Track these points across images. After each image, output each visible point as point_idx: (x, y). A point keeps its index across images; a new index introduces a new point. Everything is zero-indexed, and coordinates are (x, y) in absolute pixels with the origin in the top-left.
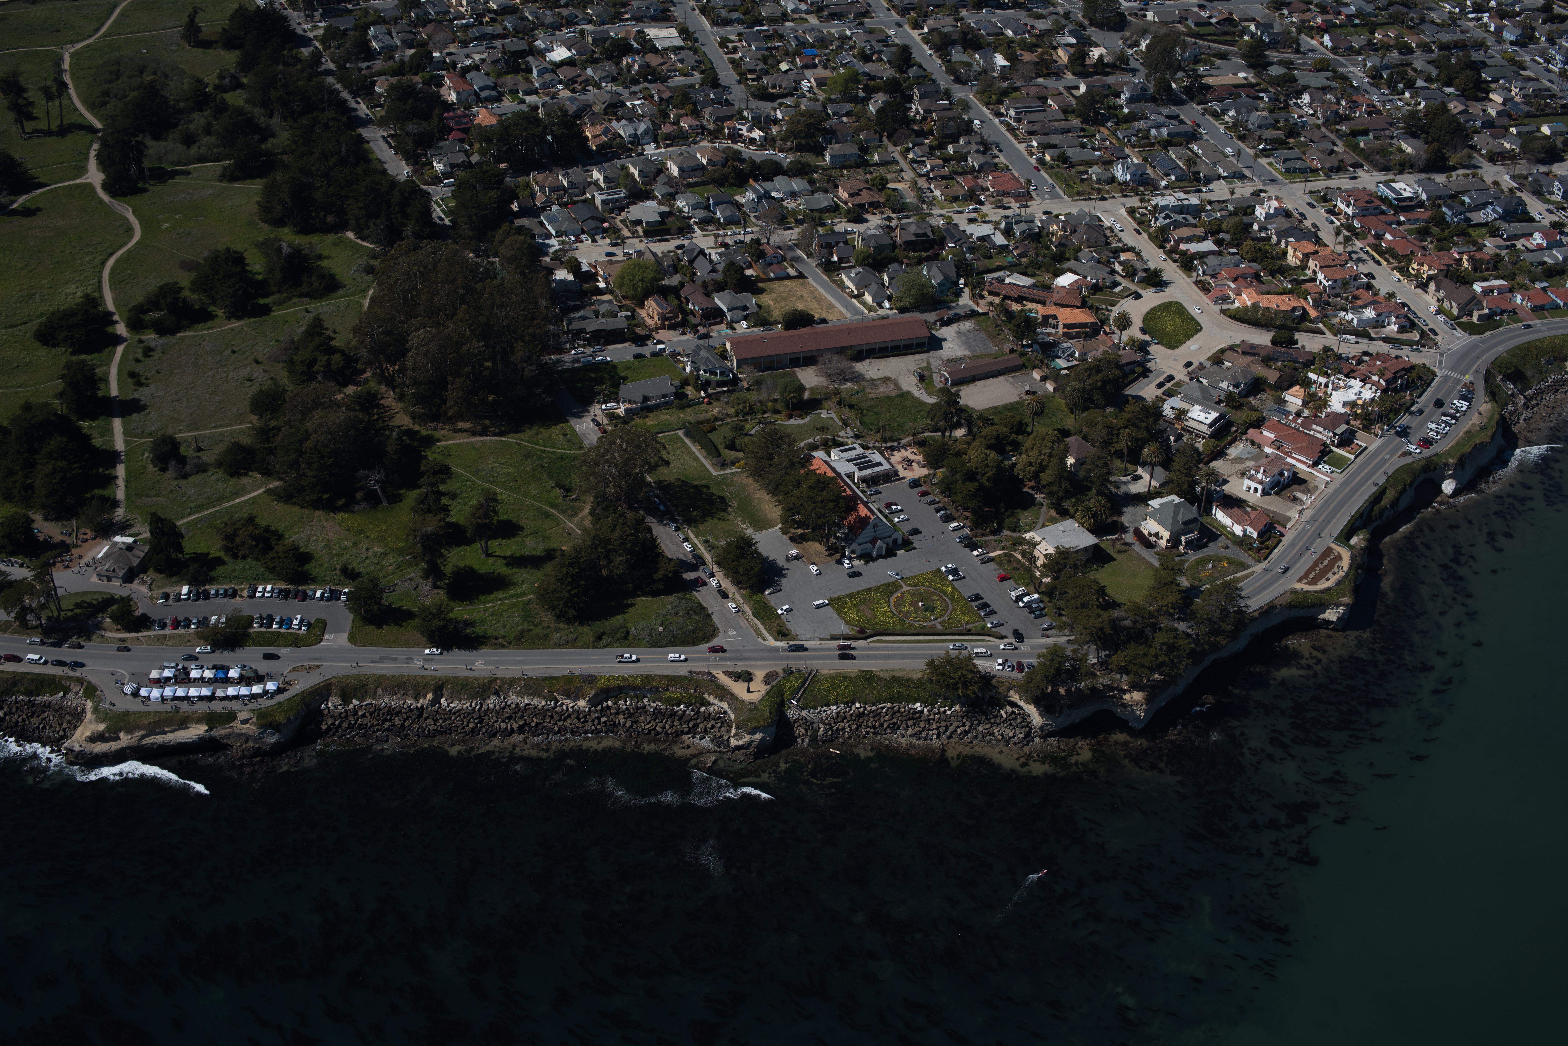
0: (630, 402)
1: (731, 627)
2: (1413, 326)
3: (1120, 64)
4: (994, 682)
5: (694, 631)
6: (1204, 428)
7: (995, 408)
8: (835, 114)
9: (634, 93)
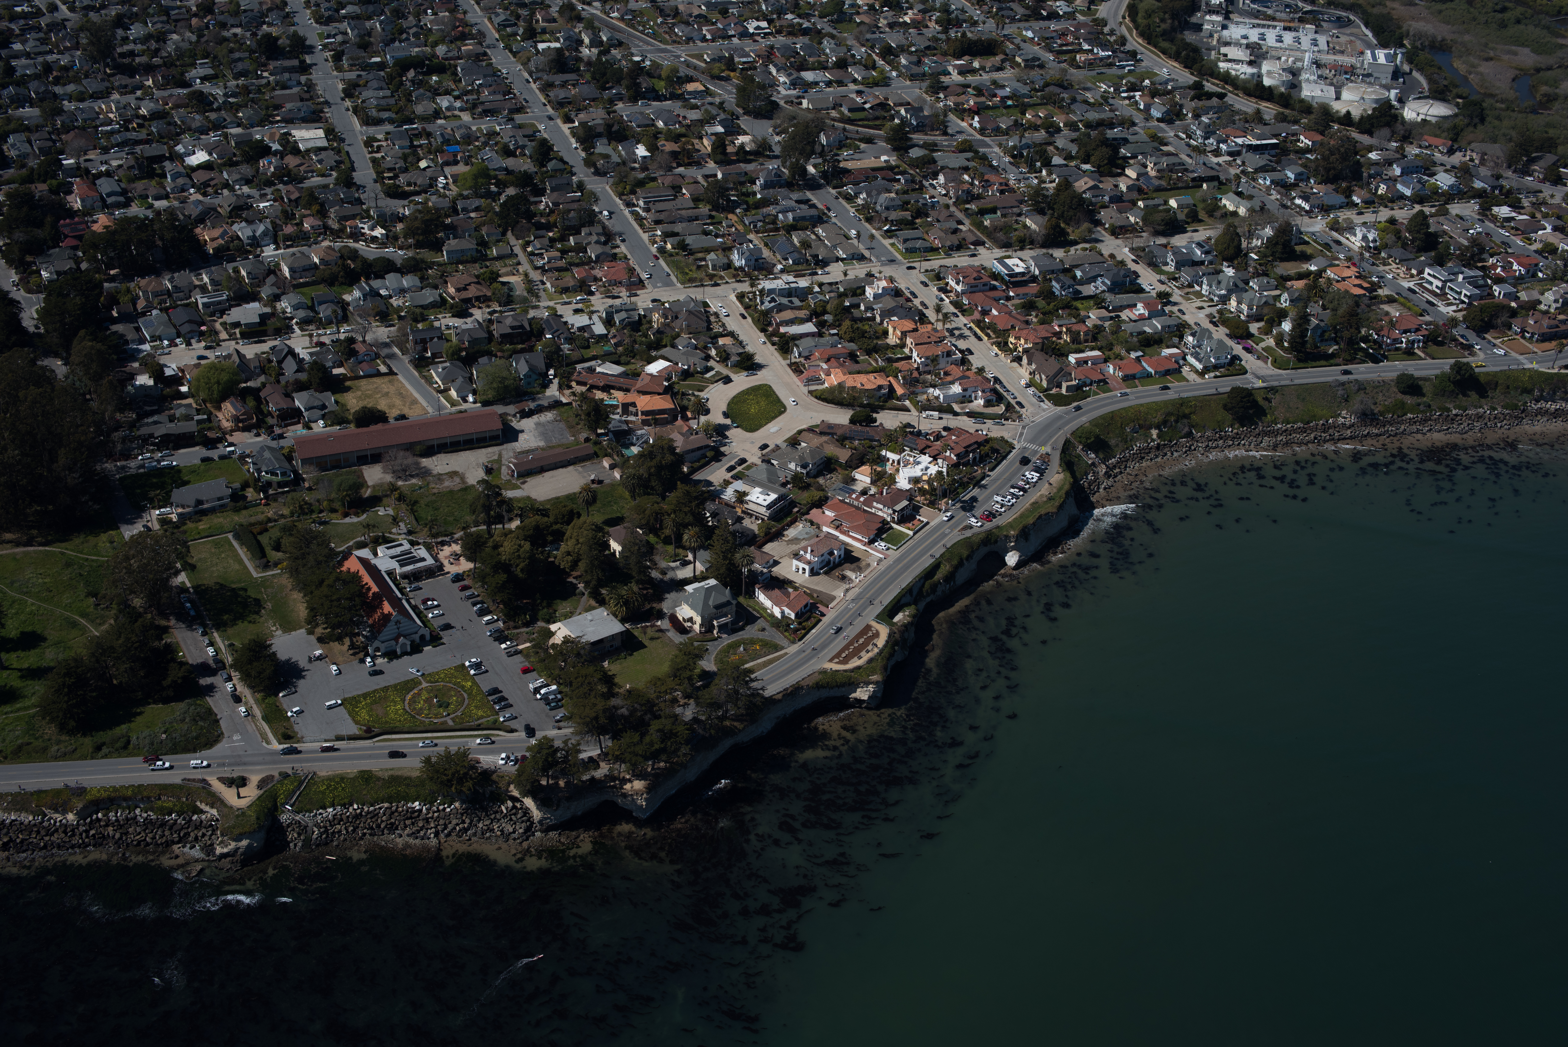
0: (183, 507)
1: (237, 731)
2: (1000, 398)
3: (762, 151)
4: (494, 777)
5: (197, 738)
6: (763, 510)
7: (557, 498)
8: (463, 209)
9: (266, 195)
